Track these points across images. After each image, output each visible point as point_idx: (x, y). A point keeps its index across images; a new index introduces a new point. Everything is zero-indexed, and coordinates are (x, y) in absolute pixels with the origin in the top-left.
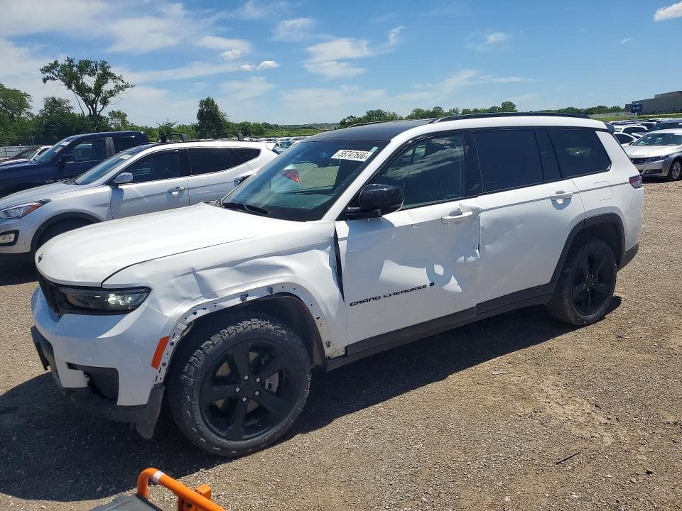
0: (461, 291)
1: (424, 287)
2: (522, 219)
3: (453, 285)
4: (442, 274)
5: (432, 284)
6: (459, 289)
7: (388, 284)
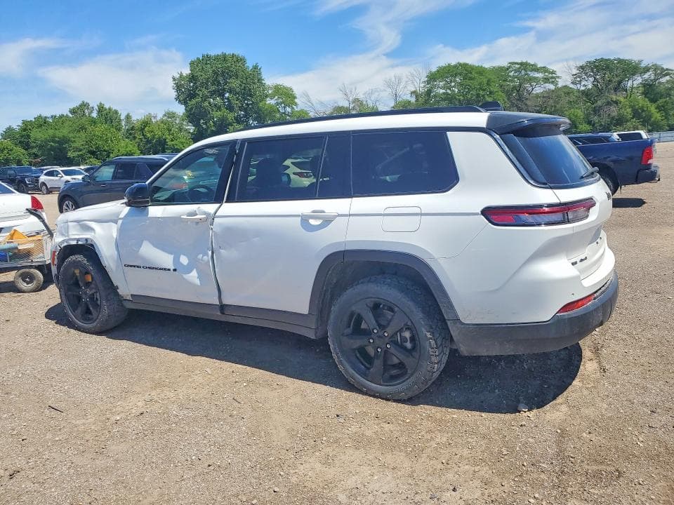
0: (199, 284)
1: (169, 270)
2: (258, 233)
3: (193, 276)
4: (185, 264)
5: (175, 270)
6: (197, 282)
7: (143, 259)
